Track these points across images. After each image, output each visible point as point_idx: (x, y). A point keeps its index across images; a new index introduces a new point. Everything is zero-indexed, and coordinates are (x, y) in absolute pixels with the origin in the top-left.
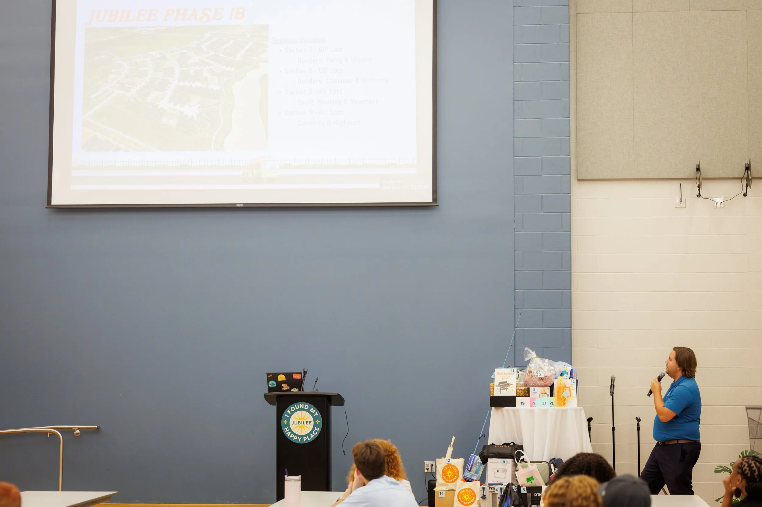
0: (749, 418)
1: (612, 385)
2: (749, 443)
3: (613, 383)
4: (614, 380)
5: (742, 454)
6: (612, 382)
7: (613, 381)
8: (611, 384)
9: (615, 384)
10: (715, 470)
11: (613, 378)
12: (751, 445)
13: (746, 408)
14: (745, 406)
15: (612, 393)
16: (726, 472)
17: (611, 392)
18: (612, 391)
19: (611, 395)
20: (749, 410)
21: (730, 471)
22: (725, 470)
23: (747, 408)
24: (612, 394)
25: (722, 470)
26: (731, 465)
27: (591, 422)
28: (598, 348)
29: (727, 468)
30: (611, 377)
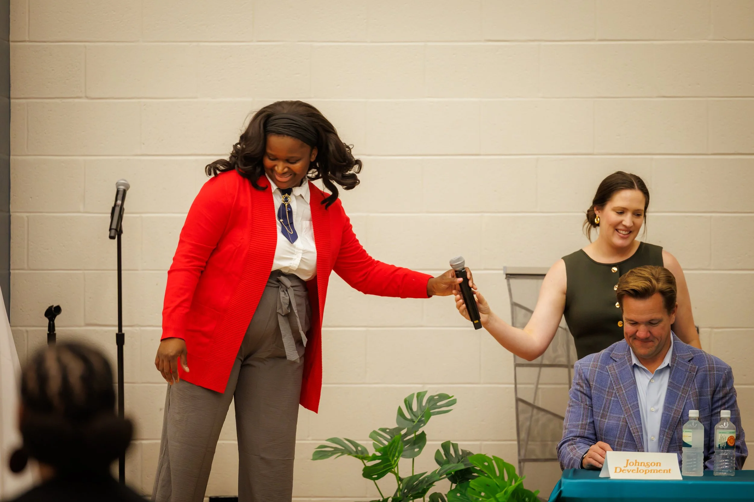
0: (514, 305)
1: (117, 209)
2: (513, 382)
3: (119, 202)
4: (125, 192)
5: (408, 403)
6: (116, 200)
7: (120, 196)
8: (115, 205)
9: (125, 206)
10: (316, 452)
11: (122, 188)
12: (518, 386)
13: (507, 274)
14: (502, 272)
15: (113, 231)
16: (346, 456)
17: (110, 229)
18: (114, 226)
19: (111, 237)
20: (513, 281)
21: (361, 455)
22: (346, 451)
23: (510, 276)
24: (112, 235)
25: (336, 451)
26: (374, 435)
27: (58, 320)
28: (87, 97)
29: (356, 445)
30: (118, 185)
